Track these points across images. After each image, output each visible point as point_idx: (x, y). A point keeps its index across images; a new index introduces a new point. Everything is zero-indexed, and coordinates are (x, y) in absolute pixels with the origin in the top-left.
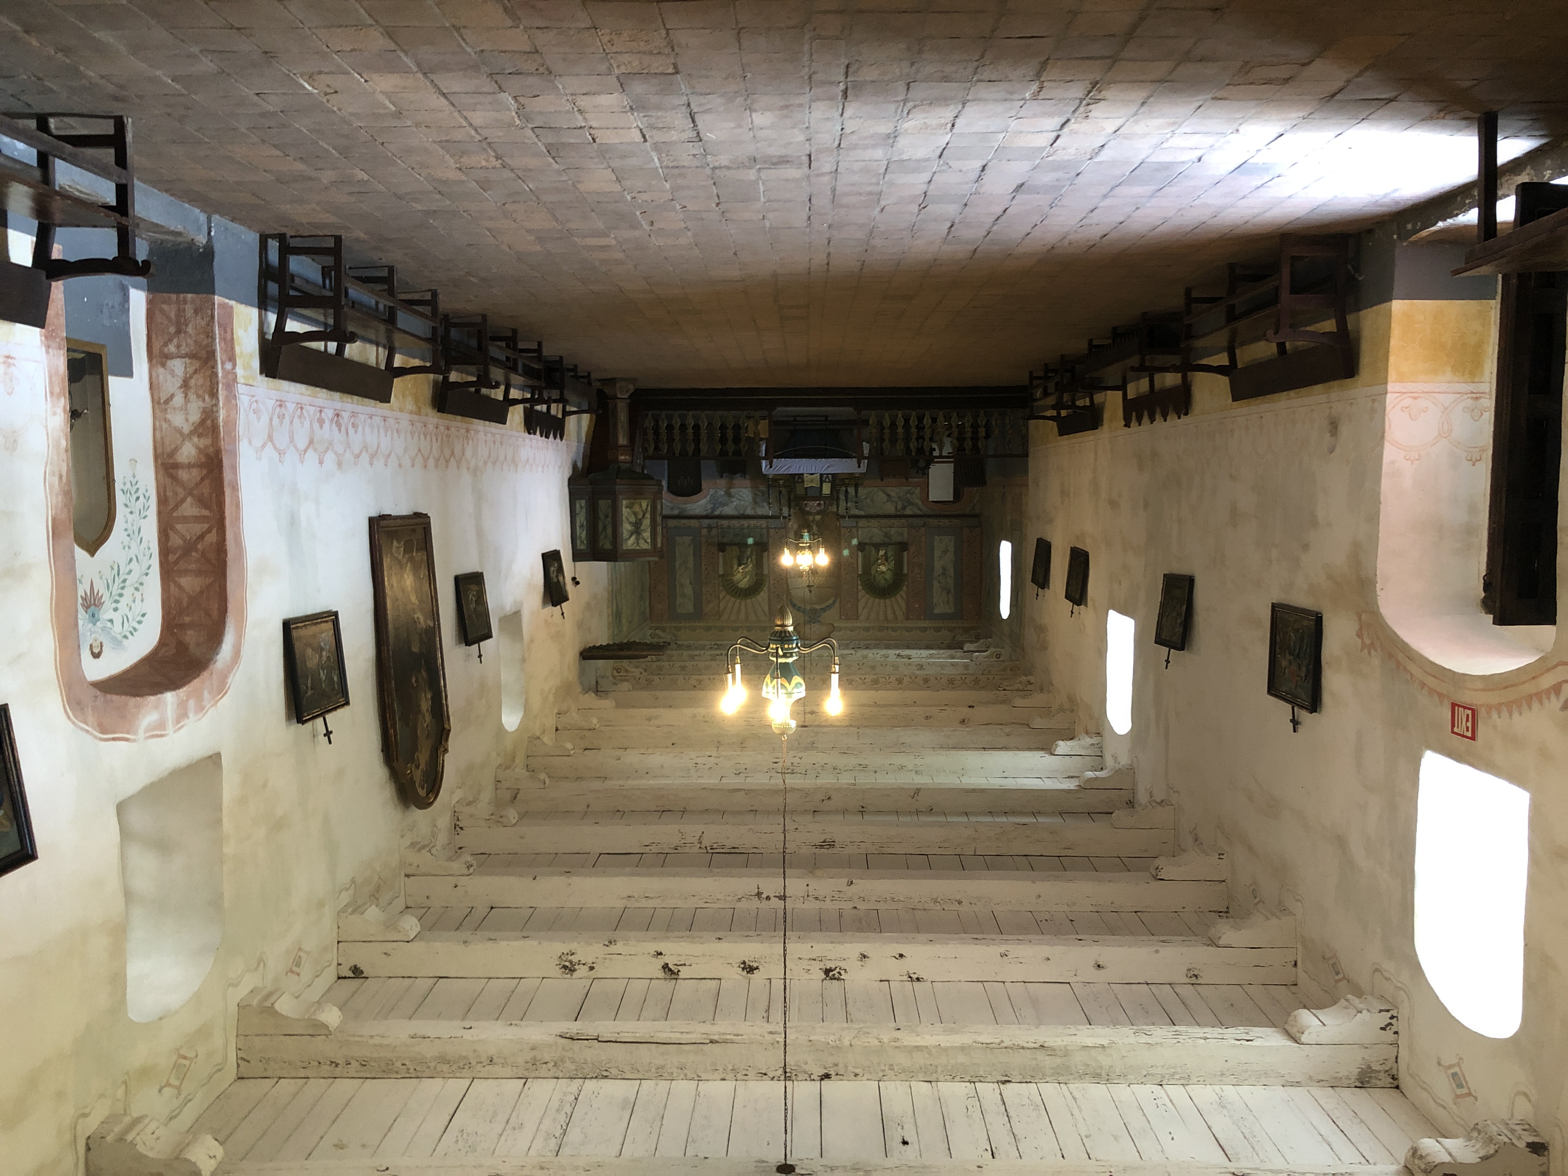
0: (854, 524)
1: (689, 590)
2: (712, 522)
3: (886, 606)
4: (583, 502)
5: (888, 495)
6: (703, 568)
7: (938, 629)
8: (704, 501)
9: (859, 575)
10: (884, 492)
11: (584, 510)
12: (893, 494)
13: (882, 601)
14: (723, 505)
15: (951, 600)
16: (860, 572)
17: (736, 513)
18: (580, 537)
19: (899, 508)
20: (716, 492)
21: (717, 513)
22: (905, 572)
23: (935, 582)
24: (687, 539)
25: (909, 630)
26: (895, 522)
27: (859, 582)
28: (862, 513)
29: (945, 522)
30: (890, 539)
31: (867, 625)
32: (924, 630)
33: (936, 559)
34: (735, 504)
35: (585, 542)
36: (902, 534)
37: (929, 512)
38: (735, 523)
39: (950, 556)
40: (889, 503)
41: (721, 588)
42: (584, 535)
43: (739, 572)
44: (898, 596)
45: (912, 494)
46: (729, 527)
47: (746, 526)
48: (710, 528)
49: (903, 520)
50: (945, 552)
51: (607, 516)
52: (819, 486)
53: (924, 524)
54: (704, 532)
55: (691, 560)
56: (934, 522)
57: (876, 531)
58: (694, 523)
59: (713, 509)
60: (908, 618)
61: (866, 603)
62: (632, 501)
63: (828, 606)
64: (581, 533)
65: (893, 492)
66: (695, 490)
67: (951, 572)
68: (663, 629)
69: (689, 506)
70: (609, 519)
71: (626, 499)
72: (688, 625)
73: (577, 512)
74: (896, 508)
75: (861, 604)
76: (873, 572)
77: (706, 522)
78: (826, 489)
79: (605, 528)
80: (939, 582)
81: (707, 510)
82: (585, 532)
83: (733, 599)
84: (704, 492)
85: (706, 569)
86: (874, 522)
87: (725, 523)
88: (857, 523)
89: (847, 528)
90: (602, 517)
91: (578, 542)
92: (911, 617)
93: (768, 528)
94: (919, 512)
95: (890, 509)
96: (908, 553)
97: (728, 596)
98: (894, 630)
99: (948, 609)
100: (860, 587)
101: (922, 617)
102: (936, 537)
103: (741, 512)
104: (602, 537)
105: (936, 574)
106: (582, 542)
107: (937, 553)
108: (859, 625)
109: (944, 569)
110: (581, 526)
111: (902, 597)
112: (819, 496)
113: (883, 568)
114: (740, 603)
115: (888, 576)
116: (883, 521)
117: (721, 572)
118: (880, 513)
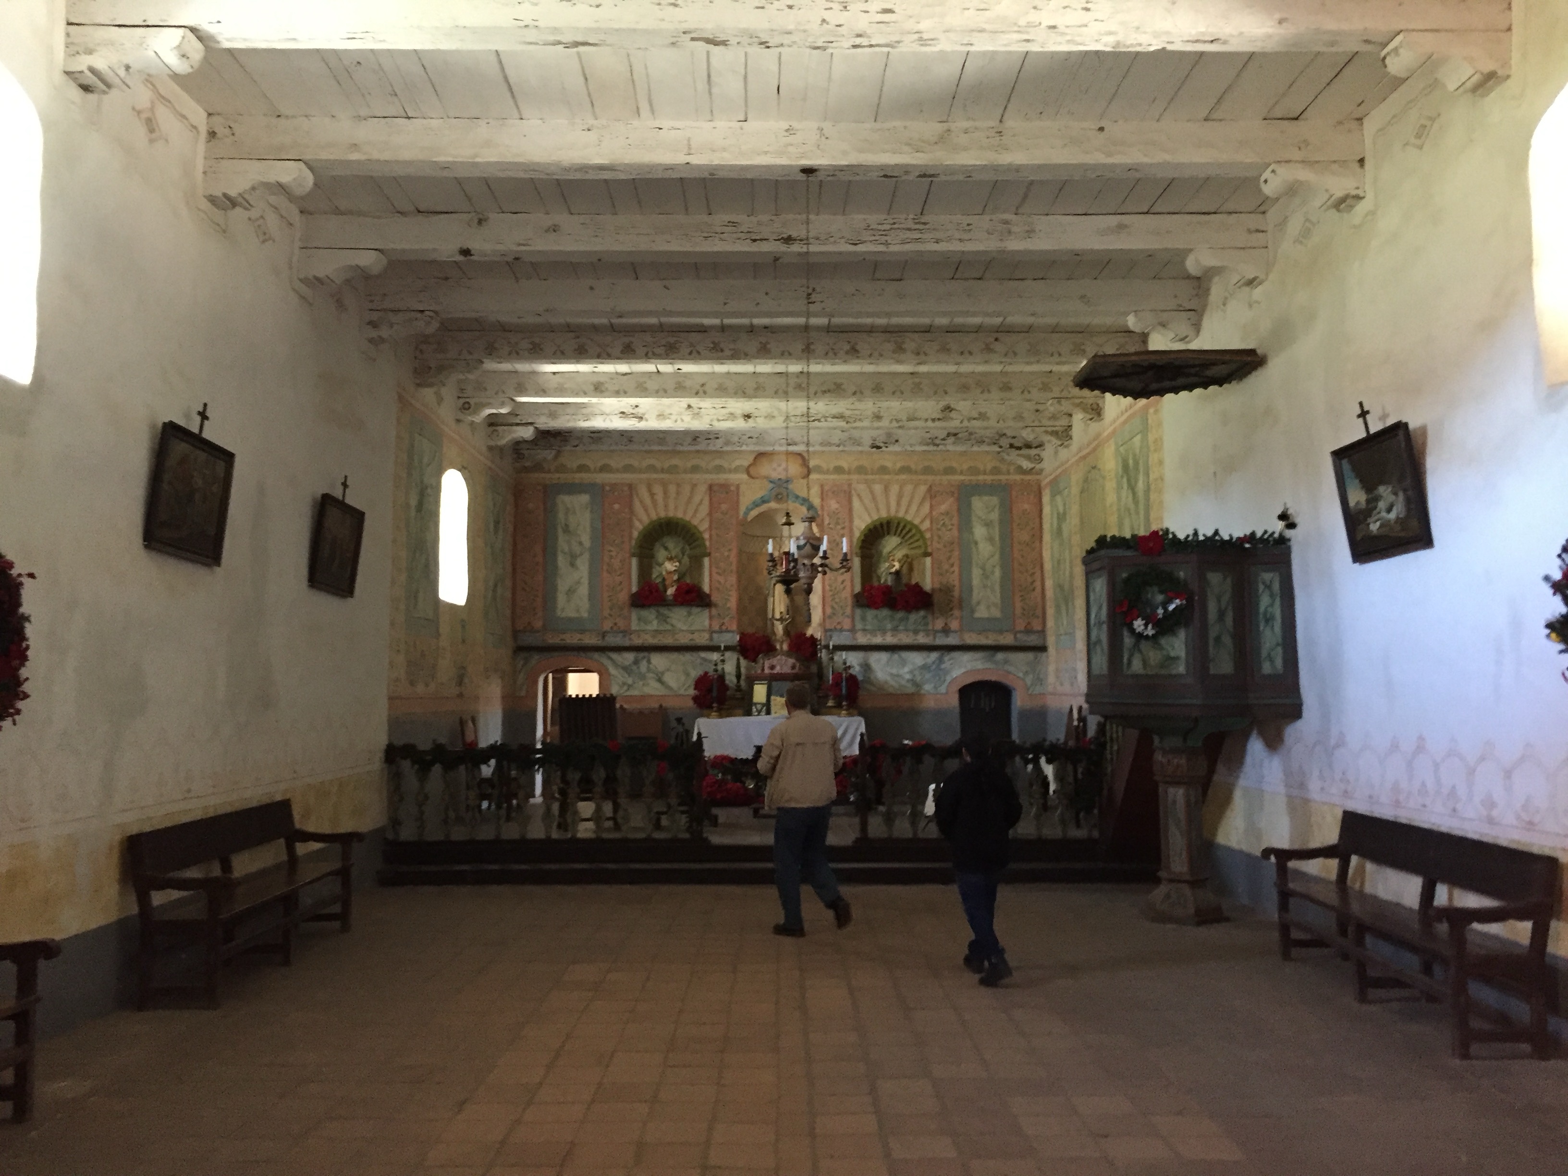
0: (715, 636)
1: (979, 532)
2: (941, 640)
3: (666, 506)
4: (1267, 668)
5: (660, 680)
6: (956, 569)
7: (582, 468)
8: (956, 673)
9: (709, 555)
10: (668, 687)
11: (1264, 653)
12: (654, 684)
13: (671, 514)
14: (925, 667)
15: (561, 515)
16: (706, 561)
17: (905, 655)
18: (1272, 596)
19: (644, 662)
20: (935, 688)
21: (934, 655)
22: (634, 562)
23: (587, 543)
24: (982, 612)
25: (628, 468)
26: (651, 641)
27: (708, 543)
28: (703, 654)
29: (572, 639)
30: (658, 611)
31: (697, 476)
32: (605, 468)
33: (585, 581)
34: (906, 669)
35: (1261, 587)
36: (639, 619)
37: (596, 655)
38: (905, 639)
39: (563, 586)
40: (660, 669)
41: (928, 535)
42: (1264, 601)
43: (899, 561)
44: (646, 521)
45: (624, 684)
46: (916, 632)
47: (889, 634)
48: (946, 631)
49: (637, 641)
50: (570, 592)
51: (1218, 639)
52: (772, 698)
53: (603, 637)
54: (954, 625)
55: (976, 581)
56: (590, 640)
57: (680, 625)
58: (971, 639)
59: (941, 660)
60: (630, 486)
61: (696, 511)
62: (1163, 672)
63: (757, 506)
64: (1272, 605)
65: (652, 688)
66: (969, 692)
67: (561, 560)
68: (1020, 470)
69: (979, 665)
70: (1213, 633)
71: (1180, 676)
72: (981, 477)
73: (1280, 650)
74: (649, 662)
75: (704, 509)
76: (686, 560)
77: (952, 640)
78: (760, 692)
79: (1221, 615)
80: (581, 543)
81: (949, 660)
82: (1262, 609)
83: (909, 518)
84: (956, 687)
85: (952, 565)
86: (684, 639)
87: (922, 639)
88: (711, 639)
89: (727, 631)
90: (1227, 640)
91: (1276, 586)
92: (626, 488)
93: (853, 630)
94: (614, 656)
95: (658, 661)
96: (630, 589)
97: (916, 522)
98: (652, 468)
99: (565, 500)
100: (706, 536)
101: (607, 488)
102: (585, 615)
103: (896, 656)
104: (1226, 597)
105: (586, 556)
106: (1269, 587)
107: (584, 590)
108: (708, 477)
109: (572, 565)
110: (1269, 620)
111: (640, 521)
112: (772, 680)
113: (670, 566)
114: (897, 511)
115: (661, 554)
116: (669, 641)
117: (928, 560)
118: (674, 656)
